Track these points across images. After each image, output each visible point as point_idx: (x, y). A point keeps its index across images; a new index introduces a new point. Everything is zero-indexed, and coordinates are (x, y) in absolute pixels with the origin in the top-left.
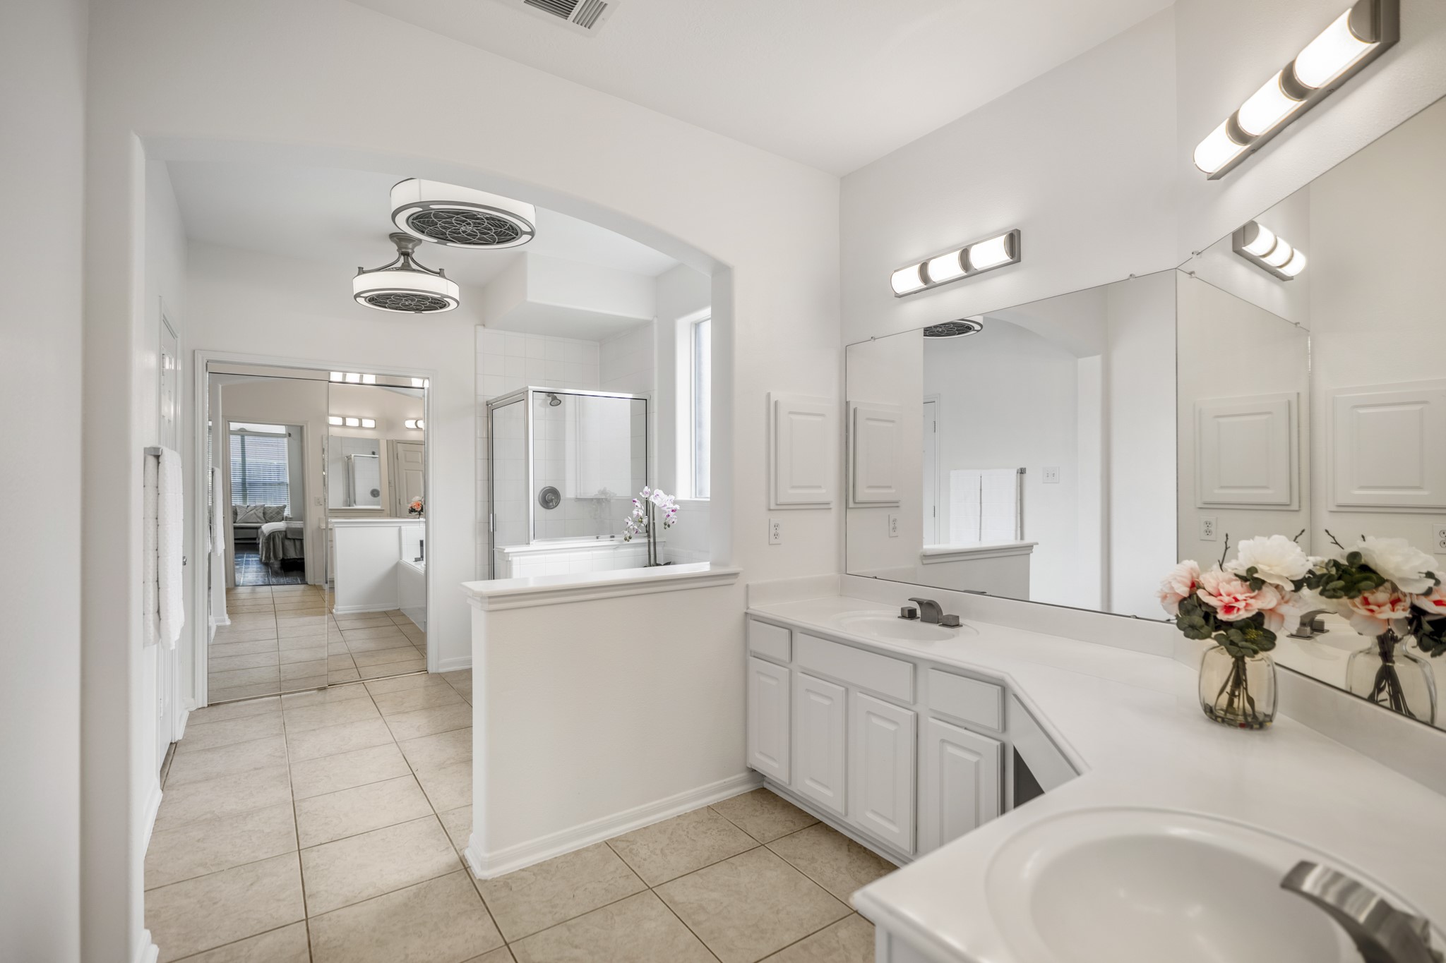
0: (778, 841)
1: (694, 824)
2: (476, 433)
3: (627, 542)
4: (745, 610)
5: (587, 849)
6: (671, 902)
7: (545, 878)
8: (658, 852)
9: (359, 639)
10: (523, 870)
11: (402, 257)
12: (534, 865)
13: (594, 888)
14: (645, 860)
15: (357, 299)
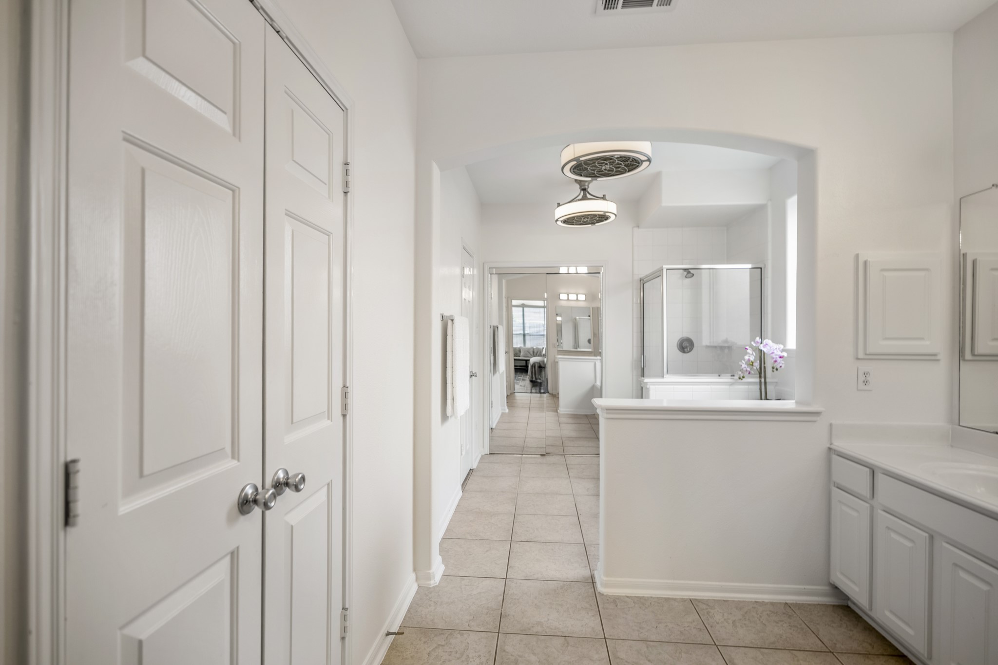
0: (849, 655)
1: (768, 612)
2: (633, 300)
3: (740, 381)
4: (828, 445)
5: (675, 600)
6: (730, 662)
7: (640, 608)
8: (730, 621)
9: (569, 430)
10: (628, 597)
11: (582, 192)
12: (635, 597)
13: (673, 628)
14: (718, 623)
15: (557, 222)
